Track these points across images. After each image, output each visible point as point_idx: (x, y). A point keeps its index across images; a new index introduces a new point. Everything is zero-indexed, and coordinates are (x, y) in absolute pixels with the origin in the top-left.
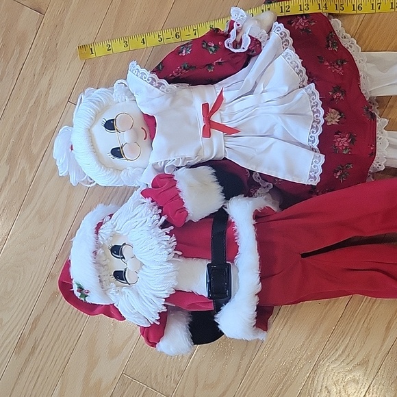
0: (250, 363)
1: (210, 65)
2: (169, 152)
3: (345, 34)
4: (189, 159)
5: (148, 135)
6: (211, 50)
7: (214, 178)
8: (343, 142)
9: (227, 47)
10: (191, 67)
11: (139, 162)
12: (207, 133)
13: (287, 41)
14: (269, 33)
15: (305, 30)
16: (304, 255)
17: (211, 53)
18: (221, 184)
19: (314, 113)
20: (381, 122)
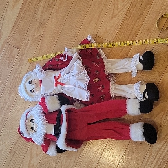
0: (78, 161)
1: (58, 65)
2: (45, 91)
3: (104, 54)
4: (51, 93)
7: (57, 99)
8: (100, 88)
10: (52, 65)
11: (38, 94)
12: (56, 85)
13: (79, 57)
15: (91, 53)
16: (89, 124)
17: (57, 61)
18: (59, 101)
19: (87, 79)
20: (112, 82)
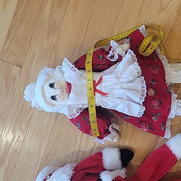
4: (85, 104)
5: (68, 91)
6: (100, 58)
8: (156, 104)
9: (107, 58)
14: (126, 53)
17: (100, 60)
19: (142, 91)
